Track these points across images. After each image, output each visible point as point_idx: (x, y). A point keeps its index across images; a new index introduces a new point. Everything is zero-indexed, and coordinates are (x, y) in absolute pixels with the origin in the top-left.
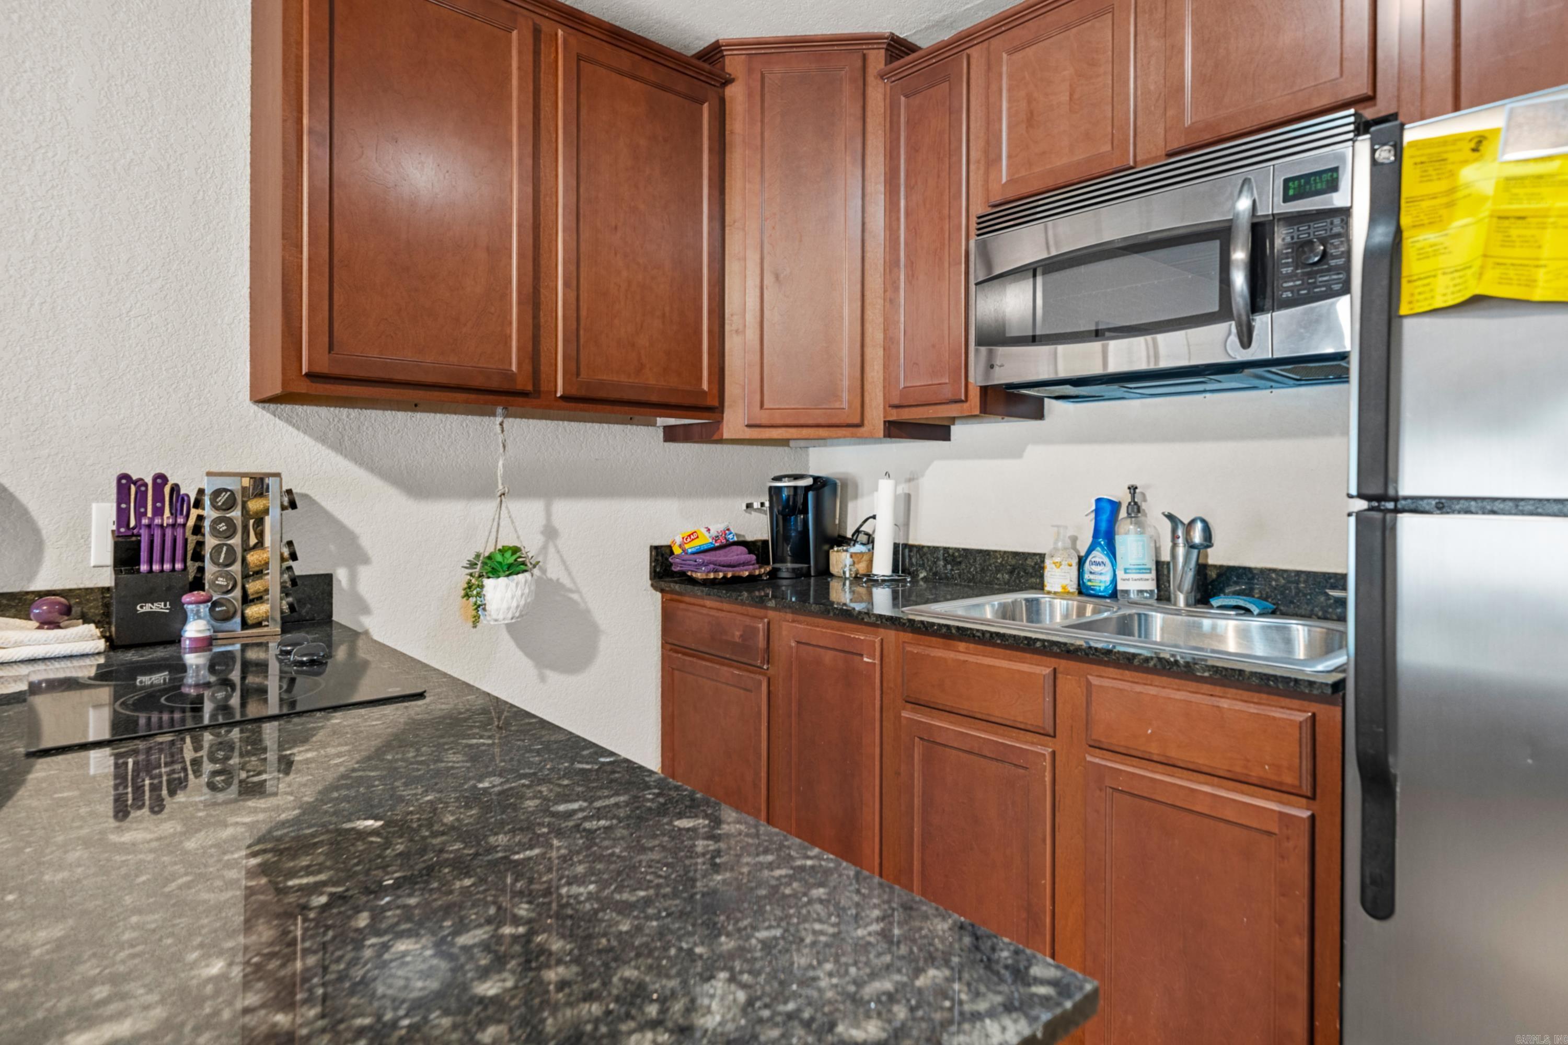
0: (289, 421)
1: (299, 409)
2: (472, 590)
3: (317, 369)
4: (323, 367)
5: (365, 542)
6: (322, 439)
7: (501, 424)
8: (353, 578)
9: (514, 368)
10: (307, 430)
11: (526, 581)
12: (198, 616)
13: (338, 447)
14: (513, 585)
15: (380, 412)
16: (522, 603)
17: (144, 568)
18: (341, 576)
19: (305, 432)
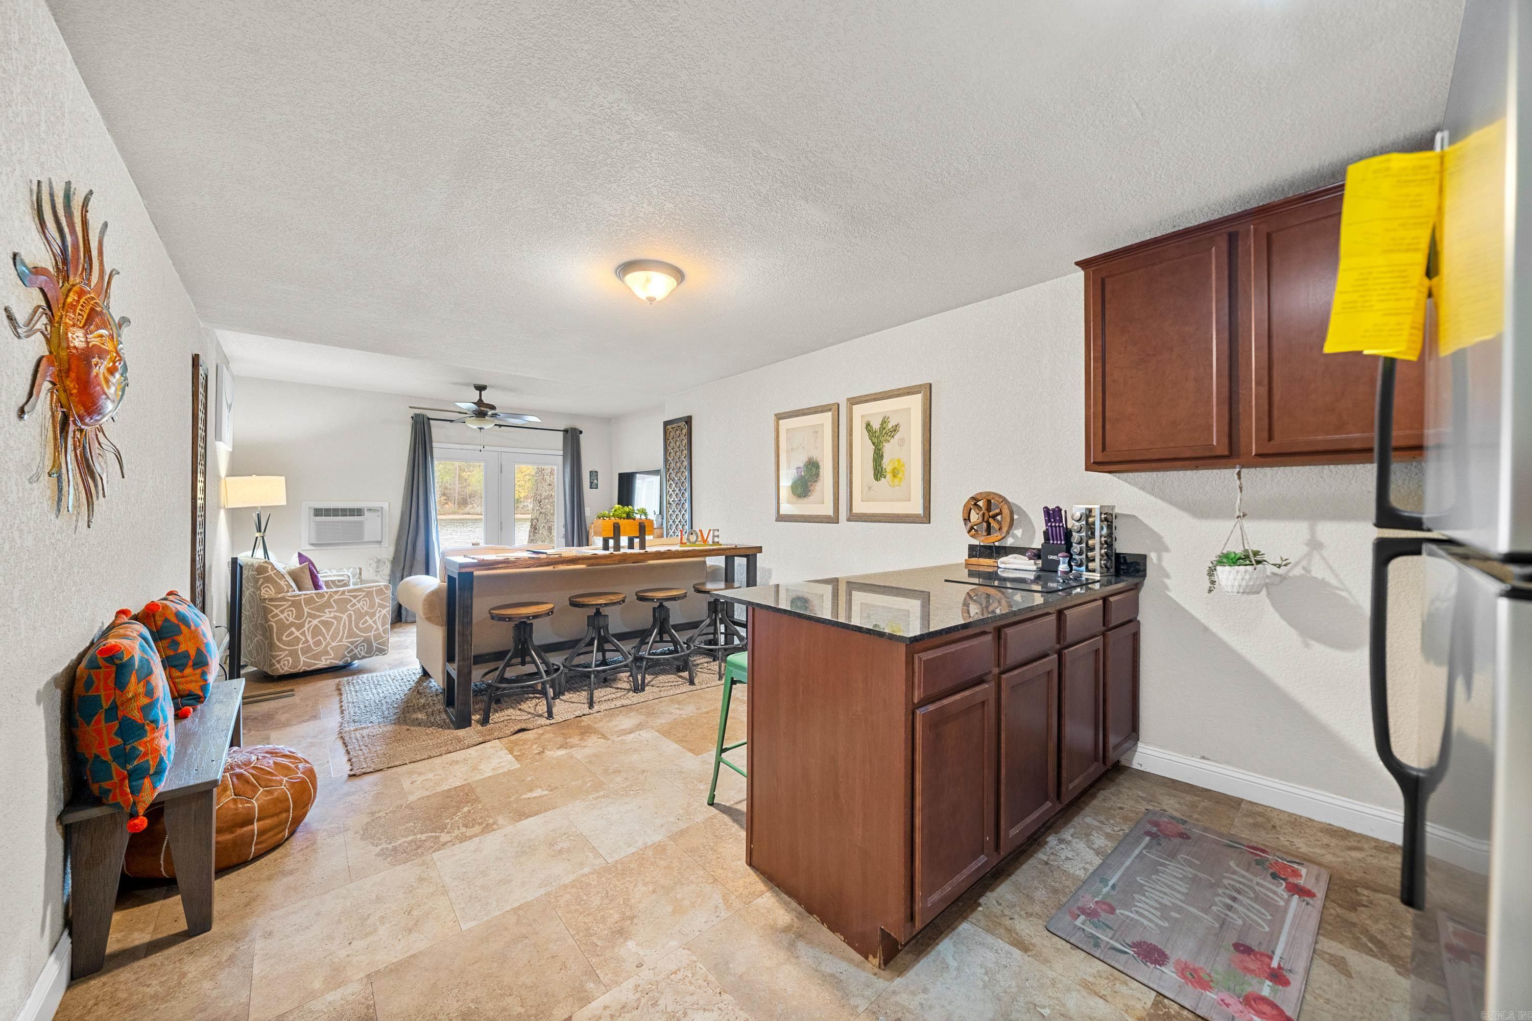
0: (1126, 480)
1: (1131, 475)
2: (1211, 572)
3: (1098, 460)
4: (1100, 459)
5: (1167, 540)
6: (1143, 488)
7: (1239, 474)
8: (1160, 558)
9: (1215, 443)
10: (1135, 484)
11: (1246, 572)
12: (1064, 563)
13: (1151, 492)
14: (1234, 572)
15: (1176, 472)
16: (1244, 584)
17: (1051, 542)
18: (1153, 557)
19: (1134, 486)
